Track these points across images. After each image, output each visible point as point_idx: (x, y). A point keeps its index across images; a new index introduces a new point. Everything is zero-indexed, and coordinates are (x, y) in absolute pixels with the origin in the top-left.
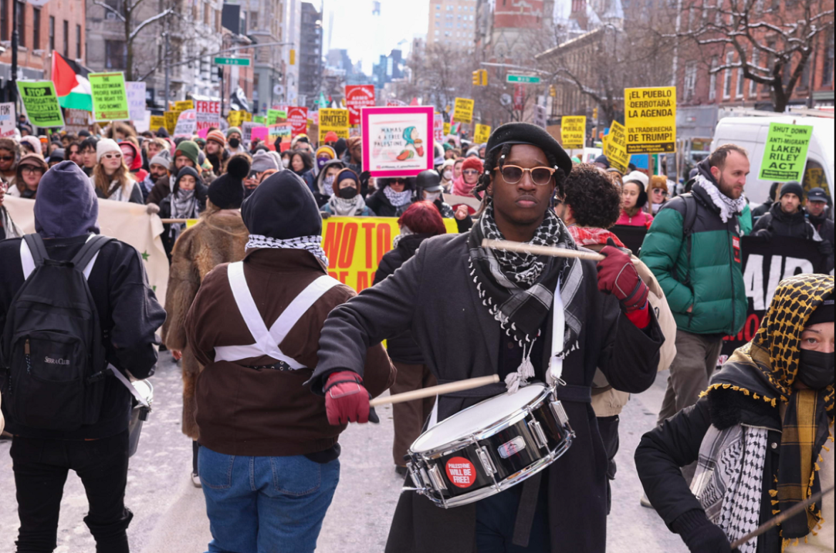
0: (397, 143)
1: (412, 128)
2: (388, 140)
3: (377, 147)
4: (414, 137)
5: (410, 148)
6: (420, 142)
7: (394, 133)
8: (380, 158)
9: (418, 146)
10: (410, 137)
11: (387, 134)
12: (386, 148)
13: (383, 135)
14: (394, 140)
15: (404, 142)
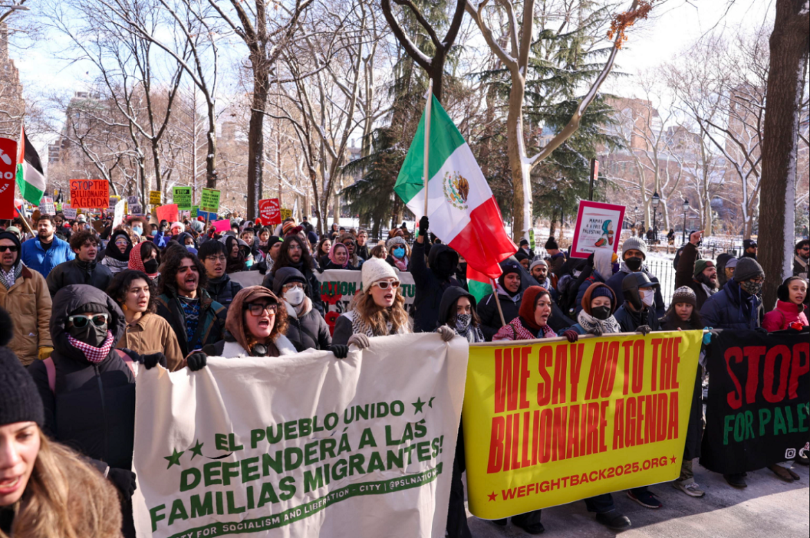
0: (598, 232)
1: (610, 221)
2: (592, 229)
3: (585, 234)
4: (609, 229)
5: (605, 237)
6: (612, 233)
7: (597, 224)
8: (585, 242)
9: (610, 236)
10: (606, 228)
11: (593, 224)
12: (590, 235)
13: (590, 224)
14: (596, 230)
15: (602, 232)
